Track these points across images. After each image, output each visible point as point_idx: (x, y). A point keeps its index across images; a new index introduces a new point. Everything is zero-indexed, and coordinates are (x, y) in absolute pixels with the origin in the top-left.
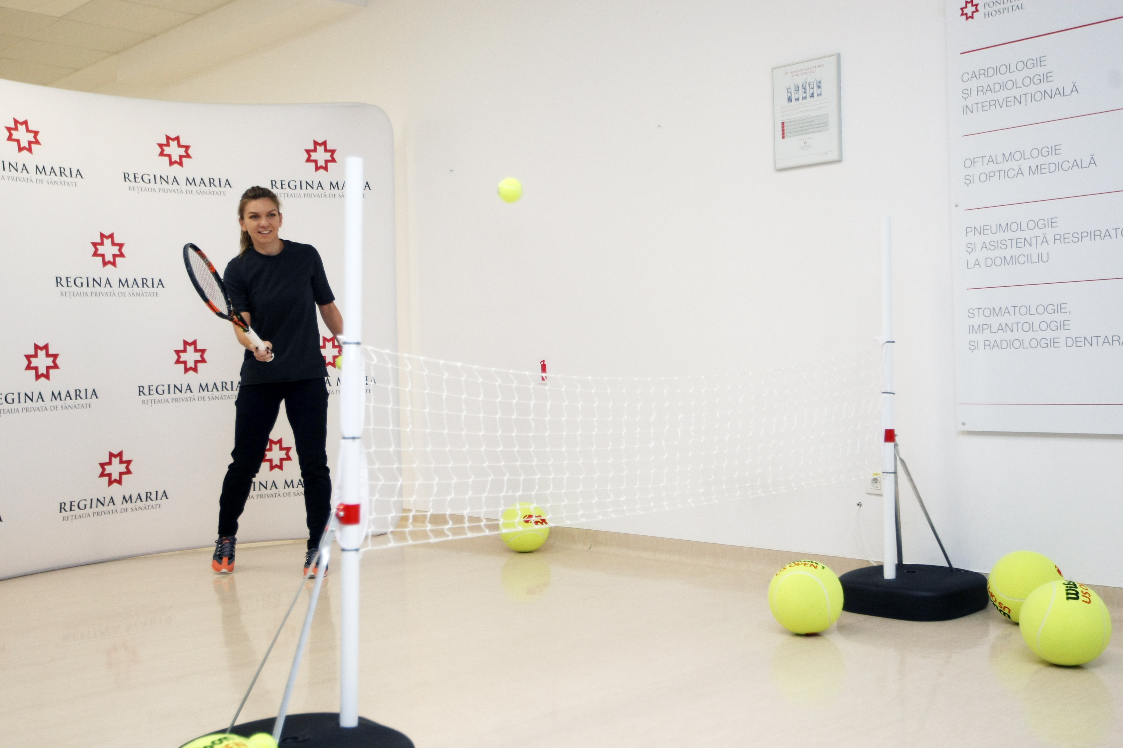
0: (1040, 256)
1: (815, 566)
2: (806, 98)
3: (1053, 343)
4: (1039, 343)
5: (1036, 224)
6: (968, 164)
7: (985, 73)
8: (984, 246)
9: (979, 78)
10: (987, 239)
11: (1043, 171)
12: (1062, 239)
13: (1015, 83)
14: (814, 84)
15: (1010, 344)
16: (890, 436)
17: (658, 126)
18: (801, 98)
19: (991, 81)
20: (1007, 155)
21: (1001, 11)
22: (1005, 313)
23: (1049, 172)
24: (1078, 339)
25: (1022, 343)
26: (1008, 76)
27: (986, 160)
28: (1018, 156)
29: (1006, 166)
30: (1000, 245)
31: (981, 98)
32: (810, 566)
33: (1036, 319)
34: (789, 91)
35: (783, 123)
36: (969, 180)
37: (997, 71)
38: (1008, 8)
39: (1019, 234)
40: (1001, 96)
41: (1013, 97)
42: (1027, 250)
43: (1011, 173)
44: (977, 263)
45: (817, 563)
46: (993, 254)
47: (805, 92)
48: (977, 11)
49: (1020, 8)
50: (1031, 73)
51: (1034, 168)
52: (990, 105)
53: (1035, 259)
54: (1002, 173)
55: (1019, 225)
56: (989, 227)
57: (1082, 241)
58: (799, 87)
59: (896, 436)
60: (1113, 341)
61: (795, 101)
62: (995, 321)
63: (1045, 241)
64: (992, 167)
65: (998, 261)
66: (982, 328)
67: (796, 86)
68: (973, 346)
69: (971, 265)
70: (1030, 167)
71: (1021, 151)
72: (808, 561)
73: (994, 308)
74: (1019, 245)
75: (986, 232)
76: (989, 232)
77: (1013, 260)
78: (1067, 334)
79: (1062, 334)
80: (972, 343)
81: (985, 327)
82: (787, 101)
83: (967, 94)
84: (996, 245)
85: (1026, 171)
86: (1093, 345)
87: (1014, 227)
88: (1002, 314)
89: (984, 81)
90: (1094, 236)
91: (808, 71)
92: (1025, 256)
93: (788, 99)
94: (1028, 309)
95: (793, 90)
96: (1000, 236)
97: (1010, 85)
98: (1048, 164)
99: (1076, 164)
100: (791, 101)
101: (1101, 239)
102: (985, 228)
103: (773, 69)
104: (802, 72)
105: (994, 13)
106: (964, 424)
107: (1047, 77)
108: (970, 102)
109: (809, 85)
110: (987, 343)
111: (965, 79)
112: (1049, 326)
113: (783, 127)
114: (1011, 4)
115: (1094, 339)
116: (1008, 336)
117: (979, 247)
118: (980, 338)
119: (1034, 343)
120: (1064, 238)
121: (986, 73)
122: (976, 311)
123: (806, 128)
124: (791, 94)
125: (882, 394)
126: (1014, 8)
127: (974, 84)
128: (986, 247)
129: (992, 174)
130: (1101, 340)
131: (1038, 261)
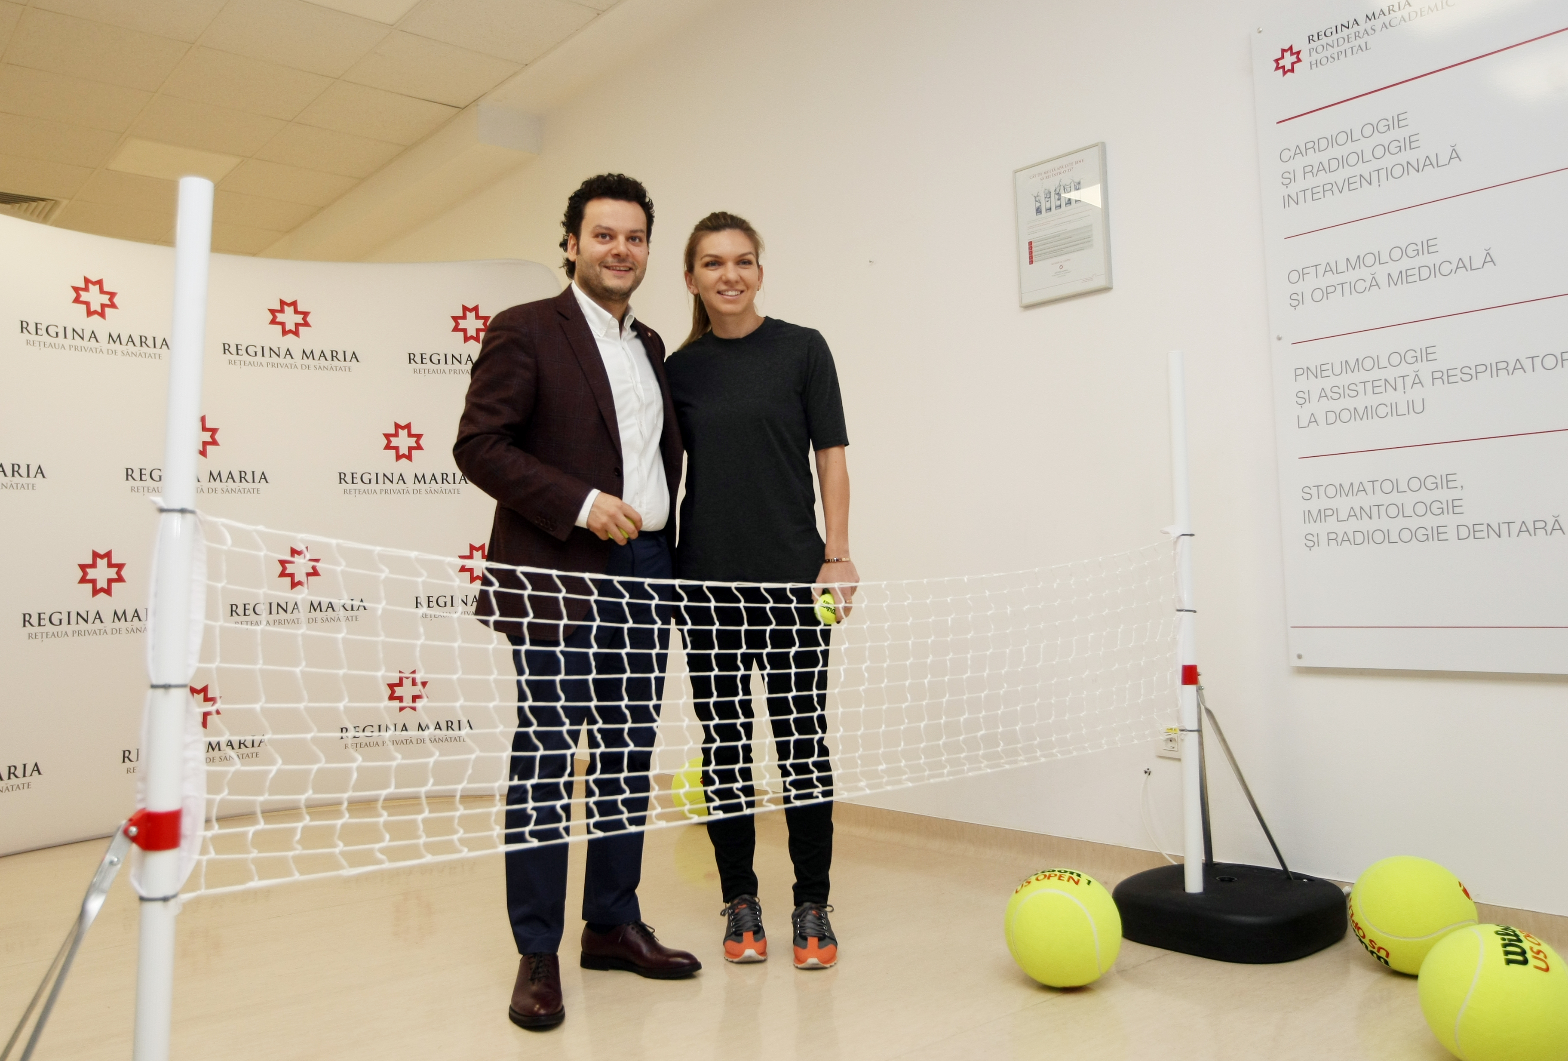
0: (1411, 405)
1: (1076, 880)
2: (1060, 206)
3: (1437, 534)
4: (1413, 535)
5: (1403, 358)
6: (1294, 277)
7: (1314, 146)
8: (1323, 395)
9: (1306, 155)
10: (1327, 384)
11: (1410, 279)
12: (1445, 378)
13: (1361, 157)
14: (1070, 187)
15: (1369, 537)
16: (1190, 675)
17: (870, 262)
18: (1053, 208)
19: (1324, 157)
20: (1353, 261)
21: (1336, 56)
22: (1358, 491)
23: (1420, 280)
24: (1477, 528)
25: (1387, 535)
26: (1351, 147)
27: (1321, 269)
28: (1369, 260)
29: (1351, 276)
30: (1347, 391)
31: (1311, 181)
32: (1068, 880)
33: (1408, 499)
34: (1037, 199)
35: (1030, 243)
36: (1297, 301)
37: (1332, 141)
38: (1345, 50)
39: (1376, 374)
40: (1339, 176)
41: (1359, 176)
42: (1390, 396)
43: (1361, 286)
44: (1313, 420)
45: (1079, 875)
46: (1337, 406)
47: (1059, 199)
48: (1299, 60)
49: (1364, 48)
50: (1385, 139)
51: (1395, 276)
52: (1324, 191)
53: (1402, 409)
54: (1346, 287)
55: (1376, 362)
56: (1329, 367)
57: (1477, 379)
58: (1050, 193)
59: (1199, 675)
60: (1535, 529)
61: (1046, 212)
62: (1343, 504)
63: (1418, 381)
64: (1331, 279)
65: (1345, 416)
66: (1322, 515)
67: (1047, 191)
68: (1312, 542)
69: (1304, 423)
70: (1389, 274)
71: (1374, 253)
72: (1066, 872)
73: (1341, 485)
74: (1377, 390)
75: (1325, 374)
76: (1329, 373)
77: (1369, 412)
78: (1459, 519)
79: (1451, 520)
80: (1309, 537)
81: (1329, 512)
82: (1035, 213)
83: (1288, 178)
84: (1341, 391)
85: (1382, 280)
86: (1501, 536)
87: (1368, 363)
88: (1355, 494)
89: (1313, 158)
90: (1497, 370)
91: (1062, 170)
92: (1387, 406)
93: (1037, 210)
94: (1395, 485)
95: (1042, 198)
96: (1346, 379)
97: (1353, 159)
98: (1418, 269)
99: (1461, 265)
100: (1041, 212)
101: (1509, 375)
102: (1324, 368)
103: (1015, 173)
104: (1055, 172)
105: (1324, 61)
106: (1300, 657)
107: (1410, 143)
108: (1293, 189)
109: (1064, 189)
110: (1333, 536)
111: (1285, 158)
112: (1428, 509)
113: (1031, 248)
114: (1350, 45)
115: (1504, 528)
116: (1366, 525)
117: (1315, 396)
118: (1321, 529)
119: (1406, 535)
120: (1448, 376)
121: (1316, 147)
122: (1314, 491)
123: (1061, 247)
124: (1041, 203)
125: (1177, 612)
126: (1355, 49)
127: (1299, 163)
128: (1326, 396)
129: (1331, 289)
130: (1515, 528)
131: (1407, 412)
